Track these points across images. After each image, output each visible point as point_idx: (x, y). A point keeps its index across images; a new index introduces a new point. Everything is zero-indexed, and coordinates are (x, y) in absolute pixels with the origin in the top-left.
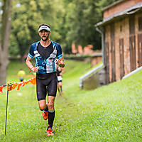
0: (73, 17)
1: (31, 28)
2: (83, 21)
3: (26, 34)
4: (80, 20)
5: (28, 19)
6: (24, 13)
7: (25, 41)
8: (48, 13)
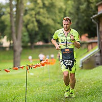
0: (72, 11)
1: (38, 21)
2: (80, 14)
3: (34, 26)
4: (77, 14)
5: (35, 15)
6: (33, 9)
7: (34, 32)
8: (52, 9)
